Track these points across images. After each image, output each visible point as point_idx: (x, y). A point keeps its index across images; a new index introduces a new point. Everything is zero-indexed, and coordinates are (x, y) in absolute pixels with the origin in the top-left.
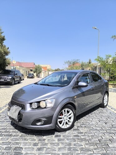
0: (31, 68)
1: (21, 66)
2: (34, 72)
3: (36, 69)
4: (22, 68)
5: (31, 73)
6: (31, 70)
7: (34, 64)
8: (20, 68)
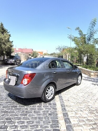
0: (30, 53)
1: (22, 52)
2: (32, 56)
3: (33, 54)
4: (23, 54)
5: (30, 57)
6: (30, 55)
7: (33, 50)
8: (21, 53)
